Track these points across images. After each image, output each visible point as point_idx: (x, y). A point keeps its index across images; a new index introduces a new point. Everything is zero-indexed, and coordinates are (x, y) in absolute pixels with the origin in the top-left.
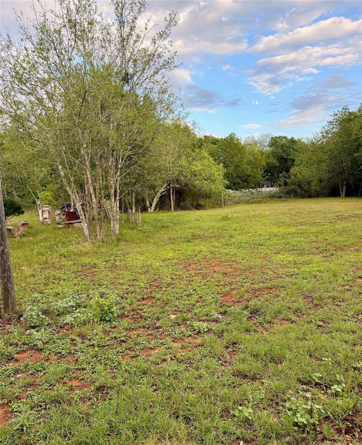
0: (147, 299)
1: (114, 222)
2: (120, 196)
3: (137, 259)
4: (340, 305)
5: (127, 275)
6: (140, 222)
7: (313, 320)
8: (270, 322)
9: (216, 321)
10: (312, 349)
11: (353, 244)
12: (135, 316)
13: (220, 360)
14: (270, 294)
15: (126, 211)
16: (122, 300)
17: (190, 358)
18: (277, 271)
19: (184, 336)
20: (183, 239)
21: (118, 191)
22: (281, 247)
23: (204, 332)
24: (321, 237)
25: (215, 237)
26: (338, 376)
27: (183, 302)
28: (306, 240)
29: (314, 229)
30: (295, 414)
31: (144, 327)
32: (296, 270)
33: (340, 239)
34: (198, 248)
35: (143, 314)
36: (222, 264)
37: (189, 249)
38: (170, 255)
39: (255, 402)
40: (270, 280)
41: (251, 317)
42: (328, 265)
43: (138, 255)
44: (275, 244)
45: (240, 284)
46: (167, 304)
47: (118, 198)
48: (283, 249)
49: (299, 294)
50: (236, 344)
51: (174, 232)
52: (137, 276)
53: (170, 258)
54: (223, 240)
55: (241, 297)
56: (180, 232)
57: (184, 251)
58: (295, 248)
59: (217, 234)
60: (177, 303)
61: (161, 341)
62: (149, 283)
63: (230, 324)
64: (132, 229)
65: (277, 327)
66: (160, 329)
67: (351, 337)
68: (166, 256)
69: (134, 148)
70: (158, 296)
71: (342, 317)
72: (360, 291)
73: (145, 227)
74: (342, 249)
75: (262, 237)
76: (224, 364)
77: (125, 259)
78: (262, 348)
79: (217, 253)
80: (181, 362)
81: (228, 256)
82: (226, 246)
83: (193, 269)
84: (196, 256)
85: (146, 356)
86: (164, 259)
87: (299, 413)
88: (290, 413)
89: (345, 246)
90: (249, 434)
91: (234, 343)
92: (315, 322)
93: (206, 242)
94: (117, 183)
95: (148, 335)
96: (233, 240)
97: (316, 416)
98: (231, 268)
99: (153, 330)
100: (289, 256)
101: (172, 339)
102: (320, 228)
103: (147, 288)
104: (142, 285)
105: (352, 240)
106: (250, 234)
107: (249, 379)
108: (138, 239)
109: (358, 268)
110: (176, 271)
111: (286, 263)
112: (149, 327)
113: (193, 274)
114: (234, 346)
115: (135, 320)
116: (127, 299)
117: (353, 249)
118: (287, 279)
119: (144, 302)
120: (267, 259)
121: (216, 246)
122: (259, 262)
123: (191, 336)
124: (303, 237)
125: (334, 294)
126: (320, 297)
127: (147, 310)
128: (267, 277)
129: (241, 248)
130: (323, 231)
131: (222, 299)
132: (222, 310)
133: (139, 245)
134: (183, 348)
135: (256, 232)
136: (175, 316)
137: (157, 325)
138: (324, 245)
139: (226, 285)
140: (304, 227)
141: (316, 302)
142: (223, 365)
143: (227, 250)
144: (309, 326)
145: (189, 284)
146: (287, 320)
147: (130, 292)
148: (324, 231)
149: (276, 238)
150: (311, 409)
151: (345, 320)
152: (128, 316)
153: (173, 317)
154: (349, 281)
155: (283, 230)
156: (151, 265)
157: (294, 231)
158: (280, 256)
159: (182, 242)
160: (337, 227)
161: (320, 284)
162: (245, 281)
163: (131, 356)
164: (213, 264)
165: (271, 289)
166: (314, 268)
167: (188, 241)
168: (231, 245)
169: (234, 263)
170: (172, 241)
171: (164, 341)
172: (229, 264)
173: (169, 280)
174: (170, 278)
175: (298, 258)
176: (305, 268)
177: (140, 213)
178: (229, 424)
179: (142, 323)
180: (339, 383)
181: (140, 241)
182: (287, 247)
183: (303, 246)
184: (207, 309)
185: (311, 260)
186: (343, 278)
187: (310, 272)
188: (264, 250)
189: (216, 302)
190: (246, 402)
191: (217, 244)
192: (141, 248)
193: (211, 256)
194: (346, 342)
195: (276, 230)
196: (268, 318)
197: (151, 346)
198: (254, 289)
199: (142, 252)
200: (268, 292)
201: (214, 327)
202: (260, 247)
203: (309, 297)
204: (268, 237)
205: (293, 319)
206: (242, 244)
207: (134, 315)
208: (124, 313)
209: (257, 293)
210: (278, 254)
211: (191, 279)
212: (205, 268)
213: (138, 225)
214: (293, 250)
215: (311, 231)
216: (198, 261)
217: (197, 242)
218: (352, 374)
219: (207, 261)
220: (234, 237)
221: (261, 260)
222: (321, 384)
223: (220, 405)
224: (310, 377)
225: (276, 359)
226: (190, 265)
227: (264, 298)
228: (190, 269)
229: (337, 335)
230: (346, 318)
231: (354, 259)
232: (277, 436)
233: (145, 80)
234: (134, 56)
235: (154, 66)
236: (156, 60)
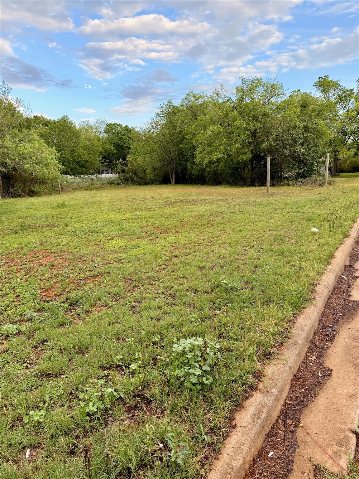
4: (155, 284)
7: (127, 302)
8: (88, 312)
9: (31, 320)
10: (120, 331)
11: (175, 227)
13: (26, 362)
14: (95, 282)
18: (106, 258)
20: (9, 231)
22: (115, 233)
23: (13, 335)
24: (151, 221)
25: (48, 226)
26: (137, 354)
28: (138, 225)
29: (146, 214)
30: (87, 405)
32: (124, 255)
33: (165, 223)
34: (26, 240)
36: (51, 256)
39: (52, 401)
40: (98, 268)
41: (70, 309)
42: (152, 248)
44: (110, 230)
45: (67, 275)
48: (117, 235)
49: (121, 278)
50: (47, 341)
54: (56, 229)
55: (64, 290)
56: (5, 224)
57: (8, 244)
58: (128, 233)
59: (50, 222)
63: (45, 320)
65: (95, 315)
67: (155, 314)
71: (154, 295)
72: (173, 269)
74: (166, 232)
75: (99, 224)
76: (29, 366)
78: (68, 342)
79: (48, 244)
81: (60, 246)
82: (59, 236)
83: (15, 265)
84: (22, 249)
87: (91, 401)
88: (83, 404)
89: (168, 229)
90: (37, 440)
91: (45, 341)
92: (129, 303)
93: (37, 232)
96: (68, 228)
97: (107, 401)
98: (61, 259)
100: (121, 241)
102: (152, 213)
105: (175, 223)
106: (87, 222)
107: (52, 376)
109: (176, 248)
111: (117, 248)
113: (15, 271)
114: (44, 345)
117: (175, 231)
118: (114, 264)
120: (100, 246)
121: (48, 236)
122: (91, 249)
124: (137, 222)
125: (151, 274)
126: (139, 279)
128: (95, 265)
130: (153, 216)
131: (43, 294)
132: (38, 307)
135: (93, 219)
138: (152, 229)
139: (51, 278)
140: (138, 213)
141: (135, 284)
143: (59, 240)
144: (123, 308)
145: (7, 283)
146: (106, 306)
148: (155, 216)
149: (112, 224)
150: (101, 395)
151: (156, 298)
154: (166, 261)
155: (119, 216)
157: (129, 217)
158: (113, 242)
159: (8, 234)
160: (165, 212)
161: (142, 266)
162: (72, 271)
164: (41, 257)
165: (97, 276)
166: (140, 250)
167: (16, 233)
168: (65, 234)
169: (65, 253)
172: (59, 254)
175: (129, 243)
176: (132, 252)
178: (17, 435)
180: (136, 360)
182: (121, 232)
183: (135, 231)
184: (22, 308)
185: (139, 244)
186: (161, 258)
187: (135, 256)
188: (98, 237)
189: (34, 299)
190: (41, 404)
191: (49, 234)
193: (41, 247)
194: (152, 319)
195: (112, 217)
196: (87, 307)
198: (80, 279)
200: (94, 280)
201: (26, 327)
202: (96, 234)
203: (130, 280)
204: (103, 224)
205: (111, 304)
206: (78, 232)
209: (82, 282)
210: (112, 240)
211: (11, 276)
212: (31, 261)
214: (126, 235)
215: (144, 217)
216: (24, 255)
217: (26, 233)
218: (150, 349)
219: (35, 254)
220: (70, 225)
221: (95, 247)
222: (122, 365)
223: (11, 414)
224: (112, 361)
225: (84, 349)
226: (14, 260)
227: (88, 287)
228: (12, 265)
229: (146, 313)
230: (158, 295)
231: (174, 240)
232: (68, 432)
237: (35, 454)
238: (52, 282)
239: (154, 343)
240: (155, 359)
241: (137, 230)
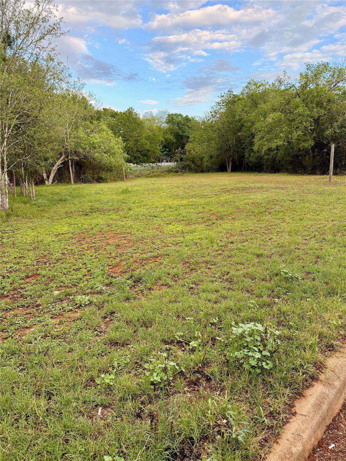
0: (32, 276)
1: (2, 196)
2: (7, 168)
3: (27, 235)
4: (211, 268)
5: (14, 253)
6: (34, 196)
7: (186, 283)
8: (150, 289)
9: (100, 293)
10: (180, 310)
11: (231, 214)
12: (15, 296)
13: (96, 330)
14: (155, 263)
15: (18, 184)
16: (2, 279)
17: (65, 333)
18: (165, 241)
19: (65, 311)
20: (80, 213)
21: (6, 163)
22: (173, 218)
23: (86, 305)
24: (207, 208)
25: (114, 210)
26: (196, 332)
27: (70, 277)
28: (194, 211)
29: (202, 201)
30: (152, 374)
31: (23, 306)
32: (182, 239)
33: (221, 210)
34: (95, 221)
35: (24, 293)
36: (116, 237)
37: (85, 222)
38: (65, 229)
39: (120, 367)
40: (158, 249)
41: (134, 286)
42: (209, 233)
43: (29, 230)
44: (168, 215)
45: (131, 255)
46: (53, 280)
47: (6, 170)
48: (175, 220)
49: (179, 261)
50: (114, 313)
51: (72, 205)
52: (25, 253)
53: (65, 232)
54: (121, 213)
55: (129, 267)
56: (78, 206)
57: (80, 225)
58: (185, 219)
59: (116, 206)
60: (63, 278)
61: (38, 319)
62: (37, 259)
63: (113, 294)
64: (25, 203)
65: (156, 293)
66: (40, 307)
67: (214, 296)
68: (60, 231)
69: (21, 116)
70: (44, 272)
71: (211, 279)
72: (229, 255)
73: (40, 201)
74: (222, 219)
75: (158, 210)
76: (99, 334)
77: (14, 236)
78: (134, 315)
79: (114, 226)
80: (55, 338)
81: (124, 229)
82: (123, 219)
83: (86, 243)
84: (92, 229)
85: (19, 336)
86: (57, 233)
87: (155, 372)
88: (148, 374)
89: (224, 216)
90: (107, 400)
91: (113, 313)
92: (188, 285)
93: (104, 215)
94: (3, 153)
95: (27, 314)
96: (131, 212)
97: (170, 373)
98: (125, 239)
99: (33, 308)
100: (178, 226)
101: (51, 316)
102: (208, 200)
103: (34, 265)
104: (29, 262)
105: (231, 210)
106: (147, 207)
107: (120, 345)
108: (31, 214)
109: (232, 235)
110: (69, 246)
111: (174, 232)
112: (29, 306)
113: (86, 248)
114: (112, 316)
115: (14, 299)
116: (9, 277)
117: (230, 218)
118: (173, 247)
119: (28, 280)
120: (159, 230)
121: (114, 219)
122: (151, 232)
123: (71, 310)
124: (193, 209)
125: (208, 258)
126: (196, 262)
127: (30, 288)
128: (156, 247)
129: (138, 220)
130: (209, 202)
131: (111, 270)
132: (107, 281)
133: (33, 220)
134: (61, 323)
135: (153, 205)
136: (59, 292)
137: (38, 303)
138: (208, 215)
139: (117, 256)
140: (194, 199)
141: (193, 267)
142: (98, 335)
143: (124, 222)
144: (182, 289)
145: (80, 259)
146: (166, 285)
147: (14, 271)
148: (210, 203)
149: (170, 210)
150: (165, 367)
151: (213, 281)
152: (7, 296)
153: (56, 293)
154: (222, 246)
155: (176, 202)
156: (41, 241)
157: (186, 203)
158: (171, 227)
159: (80, 215)
160: (221, 199)
161: (198, 250)
162: (135, 251)
163: (3, 338)
164: (108, 237)
165: (157, 257)
166: (197, 235)
167: (86, 215)
168: (129, 217)
169: (129, 235)
170: (69, 214)
171: (41, 319)
172: (123, 236)
173: (58, 255)
174: (60, 253)
175: (186, 227)
176: (189, 237)
177: (34, 186)
178: (90, 394)
179: (22, 302)
180: (196, 339)
181: (33, 216)
182: (178, 218)
183: (192, 217)
184: (93, 282)
185: (196, 229)
186: (218, 244)
187: (192, 240)
188: (157, 221)
189: (103, 274)
190: (111, 369)
191: (115, 217)
192: (33, 223)
193: (108, 228)
194: (209, 301)
195: (170, 203)
196: (149, 285)
197: (26, 325)
198: (142, 259)
199: (34, 228)
200: (154, 260)
201: (95, 299)
202: (155, 219)
203: (188, 262)
204: (162, 209)
205: (170, 284)
206: (140, 216)
207: (14, 294)
208: (3, 294)
209: (144, 262)
210: (170, 224)
211: (83, 253)
212: (100, 240)
213: (32, 198)
214: (183, 220)
215: (200, 203)
216: (94, 234)
217: (95, 215)
218: (209, 329)
219: (103, 234)
220: (133, 209)
221: (154, 231)
222: (183, 342)
223: (85, 375)
224: (173, 336)
225: (147, 323)
226: (85, 239)
227: (149, 266)
228: (84, 243)
229: (204, 295)
230: (215, 279)
231: (230, 227)
232: (134, 397)
233: (30, 44)
234: (16, 17)
235: (40, 31)
236: (41, 24)
237: (106, 412)
238: (118, 260)
239: (212, 324)
240: (214, 339)
241: (193, 216)
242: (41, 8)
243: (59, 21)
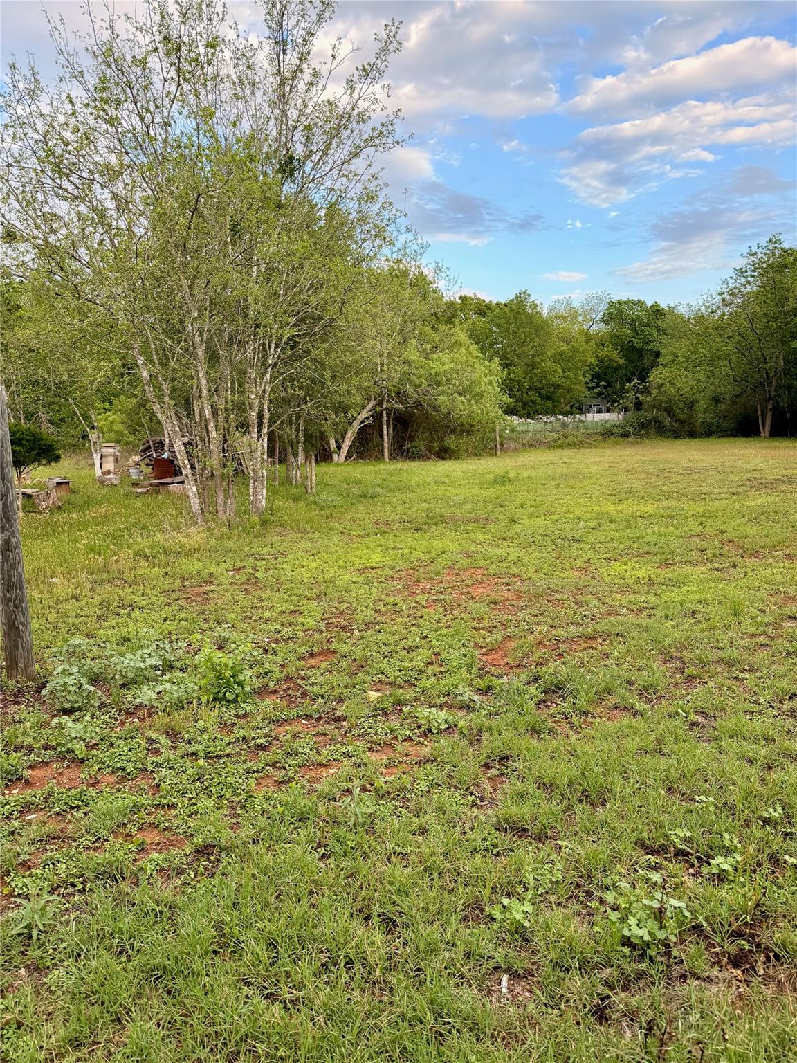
0: (320, 654)
1: (256, 483)
2: (269, 427)
3: (303, 566)
4: (743, 679)
5: (279, 602)
6: (313, 485)
7: (680, 711)
8: (586, 713)
9: (468, 707)
10: (674, 775)
11: (781, 543)
12: (291, 692)
13: (471, 794)
14: (590, 651)
15: (283, 460)
16: (264, 655)
17: (405, 789)
18: (608, 600)
19: (396, 738)
20: (406, 524)
21: (267, 415)
22: (621, 546)
23: (440, 731)
24: (712, 526)
25: (477, 520)
26: (726, 836)
27: (398, 663)
28: (678, 532)
29: (697, 508)
30: (624, 919)
31: (309, 717)
32: (652, 599)
33: (752, 531)
34: (437, 545)
35: (308, 688)
36: (488, 582)
37: (418, 546)
38: (377, 558)
39: (540, 889)
40: (592, 620)
41: (544, 701)
42: (724, 589)
43: (306, 556)
44: (609, 539)
45: (527, 627)
46: (362, 667)
47: (265, 430)
48: (626, 551)
49: (654, 652)
50: (507, 758)
51: (388, 507)
52: (300, 604)
53: (376, 566)
54: (493, 528)
55: (526, 656)
56: (400, 509)
57: (407, 551)
58: (654, 549)
59: (481, 512)
60: (384, 666)
61: (344, 750)
62: (326, 619)
63: (497, 714)
64: (296, 499)
65: (601, 724)
66: (344, 723)
67: (763, 751)
68: (366, 561)
69: (303, 320)
70: (344, 649)
71: (746, 706)
72: (790, 649)
73: (324, 496)
74: (756, 554)
75: (582, 524)
76: (479, 802)
77: (278, 566)
78: (562, 771)
79: (479, 556)
80: (383, 796)
81: (504, 564)
82: (500, 542)
83: (423, 590)
84: (433, 562)
85: (309, 781)
86: (361, 566)
87: (634, 915)
88: (614, 916)
89: (762, 547)
90: (521, 961)
91: (504, 758)
92: (685, 715)
93: (456, 531)
94: (263, 397)
95: (318, 734)
96: (517, 528)
97: (671, 924)
98: (509, 590)
99: (329, 723)
100: (638, 566)
101: (369, 745)
102: (711, 506)
103: (322, 632)
104: (311, 623)
105: (779, 533)
106: (555, 517)
107: (531, 837)
108: (307, 522)
109: (790, 597)
110: (388, 595)
111: (630, 581)
112: (321, 718)
113: (424, 603)
114: (502, 765)
115: (290, 700)
116: (275, 653)
117: (780, 553)
118: (631, 618)
119: (312, 662)
120: (588, 572)
121: (478, 542)
122: (570, 577)
123: (410, 738)
124: (673, 525)
125: (733, 653)
126: (701, 659)
127: (318, 679)
128: (587, 613)
129: (534, 547)
130: (717, 511)
131: (484, 658)
132: (481, 683)
133: (310, 535)
134: (391, 765)
135: (568, 512)
136: (377, 694)
137: (338, 713)
138: (717, 543)
139: (495, 627)
140: (674, 503)
141: (690, 670)
142: (476, 804)
143: (501, 550)
144: (671, 724)
145: (414, 625)
146: (625, 709)
147: (283, 640)
148: (720, 513)
149: (613, 526)
150: (660, 909)
151: (752, 713)
152: (275, 692)
153: (373, 695)
154: (766, 625)
155: (628, 509)
156: (332, 581)
157: (652, 512)
158: (619, 567)
159: (405, 530)
160: (748, 503)
161: (702, 631)
162: (536, 620)
163: (276, 781)
164: (470, 582)
165: (593, 638)
166: (691, 593)
167: (418, 529)
168: (512, 538)
169: (516, 579)
170: (382, 527)
171: (350, 748)
172: (504, 581)
173: (370, 614)
174: (372, 610)
175: (659, 571)
176: (672, 595)
177: (314, 465)
178: (481, 938)
179: (306, 707)
180: (728, 852)
181: (312, 527)
182: (635, 546)
183: (672, 546)
184: (449, 680)
185: (686, 576)
186: (754, 619)
187: (681, 604)
188: (584, 553)
189: (470, 666)
190: (520, 889)
191: (480, 537)
192: (313, 542)
193: (467, 562)
194: (750, 761)
195: (612, 509)
196: (582, 704)
197: (320, 759)
198: (555, 639)
199: (315, 552)
200: (586, 645)
201: (462, 720)
202: (576, 545)
203: (677, 658)
204: (593, 524)
205: (638, 706)
206: (538, 539)
207: (288, 689)
208: (267, 686)
209: (562, 647)
210: (615, 561)
211: (419, 614)
212: (452, 588)
213: (309, 490)
214: (648, 553)
215: (691, 513)
216: (438, 574)
217: (437, 531)
218: (757, 831)
219: (456, 574)
220: (520, 521)
221: (577, 573)
222: (690, 853)
223: (463, 894)
224: (666, 836)
225: (593, 795)
226: (419, 581)
227: (577, 659)
228: (418, 592)
229: (733, 745)
230: (755, 707)
231: (781, 577)
232: (585, 967)
233: (331, 170)
234: (307, 118)
235: (350, 141)
236: (354, 126)
237: (518, 989)
238: (498, 636)
239: (766, 821)
240: (774, 860)
241: (674, 544)
242: (356, 95)
243: (391, 117)
